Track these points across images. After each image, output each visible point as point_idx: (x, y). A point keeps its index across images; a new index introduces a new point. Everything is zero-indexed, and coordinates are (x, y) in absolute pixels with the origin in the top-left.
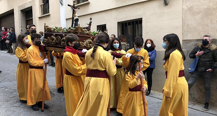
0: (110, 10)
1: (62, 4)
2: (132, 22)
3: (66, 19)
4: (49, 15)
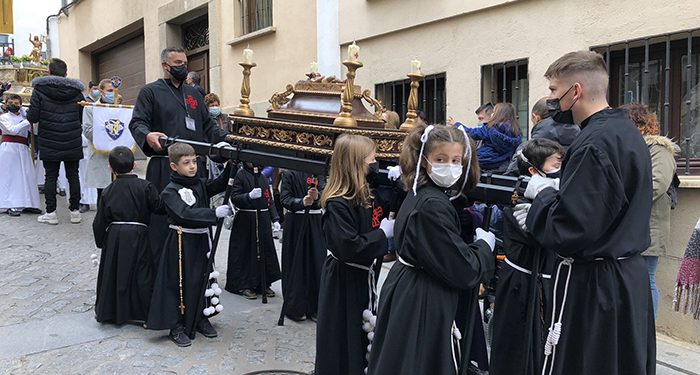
3: (341, 46)
4: (272, 33)
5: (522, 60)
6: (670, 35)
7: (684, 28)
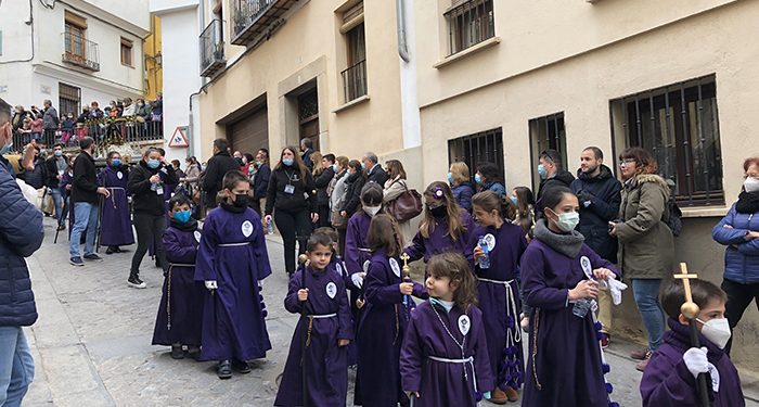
0: (578, 60)
1: (406, 60)
2: (670, 94)
3: (421, 109)
4: (367, 100)
5: (557, 114)
6: (667, 87)
7: (677, 81)
